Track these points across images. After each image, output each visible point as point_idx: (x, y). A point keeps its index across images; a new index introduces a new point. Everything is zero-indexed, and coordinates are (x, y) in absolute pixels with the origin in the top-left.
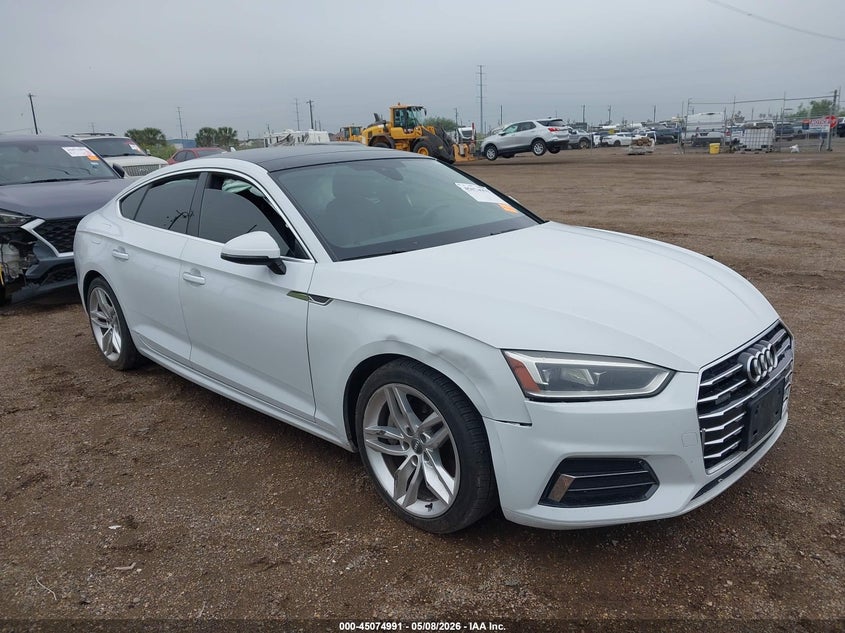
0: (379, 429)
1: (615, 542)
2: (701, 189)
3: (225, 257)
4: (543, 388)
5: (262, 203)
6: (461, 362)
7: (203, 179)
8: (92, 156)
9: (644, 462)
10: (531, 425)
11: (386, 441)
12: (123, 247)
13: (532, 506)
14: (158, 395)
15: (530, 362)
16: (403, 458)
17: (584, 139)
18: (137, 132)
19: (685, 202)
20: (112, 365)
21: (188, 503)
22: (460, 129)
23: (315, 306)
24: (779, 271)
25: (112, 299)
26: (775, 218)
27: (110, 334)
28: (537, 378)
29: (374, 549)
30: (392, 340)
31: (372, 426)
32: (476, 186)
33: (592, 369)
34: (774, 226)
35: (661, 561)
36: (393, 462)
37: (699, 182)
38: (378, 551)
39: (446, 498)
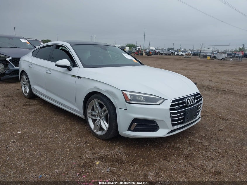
0: (91, 112)
1: (149, 145)
2: (201, 67)
3: (56, 65)
4: (130, 100)
5: (68, 53)
6: (112, 93)
7: (54, 47)
8: (28, 42)
9: (155, 121)
10: (126, 109)
11: (93, 115)
12: (31, 64)
13: (126, 131)
14: (37, 105)
15: (128, 94)
16: (97, 120)
17: (172, 53)
18: (44, 41)
19: (196, 70)
20: (26, 97)
21: (40, 129)
22: (137, 47)
23: (78, 79)
24: (215, 89)
25: (27, 78)
26: (219, 76)
27: (26, 88)
28: (129, 98)
29: (86, 142)
30: (96, 88)
31: (89, 111)
32: (128, 55)
33: (144, 97)
34: (218, 78)
35: (160, 150)
36: (94, 121)
37: (201, 66)
38: (87, 142)
39: (106, 129)
